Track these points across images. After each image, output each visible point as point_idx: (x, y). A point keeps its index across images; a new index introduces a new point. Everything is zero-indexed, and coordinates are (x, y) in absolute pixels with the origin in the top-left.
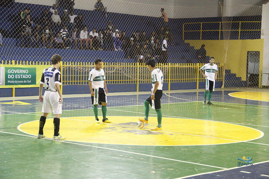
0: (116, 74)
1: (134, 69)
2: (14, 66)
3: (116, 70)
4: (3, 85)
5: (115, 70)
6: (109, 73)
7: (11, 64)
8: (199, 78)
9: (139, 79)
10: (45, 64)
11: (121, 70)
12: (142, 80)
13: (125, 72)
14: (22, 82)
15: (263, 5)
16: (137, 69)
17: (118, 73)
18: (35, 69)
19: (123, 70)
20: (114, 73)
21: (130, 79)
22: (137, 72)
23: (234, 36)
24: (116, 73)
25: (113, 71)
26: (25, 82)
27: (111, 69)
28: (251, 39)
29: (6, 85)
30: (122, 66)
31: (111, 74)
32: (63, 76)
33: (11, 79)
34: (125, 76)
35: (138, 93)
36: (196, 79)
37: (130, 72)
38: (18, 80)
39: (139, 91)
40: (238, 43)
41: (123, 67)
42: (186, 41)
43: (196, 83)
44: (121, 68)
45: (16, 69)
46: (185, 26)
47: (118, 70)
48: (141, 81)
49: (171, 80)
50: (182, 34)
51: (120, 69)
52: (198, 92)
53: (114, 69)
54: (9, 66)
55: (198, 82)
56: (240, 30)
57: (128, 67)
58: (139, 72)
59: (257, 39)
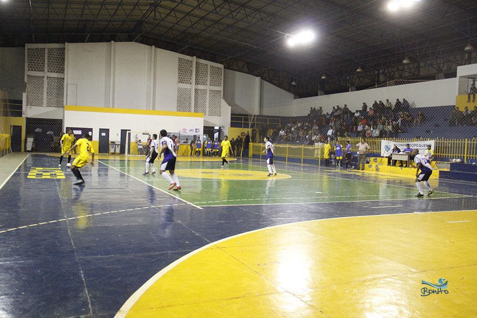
15: (24, 93)
59: (20, 117)
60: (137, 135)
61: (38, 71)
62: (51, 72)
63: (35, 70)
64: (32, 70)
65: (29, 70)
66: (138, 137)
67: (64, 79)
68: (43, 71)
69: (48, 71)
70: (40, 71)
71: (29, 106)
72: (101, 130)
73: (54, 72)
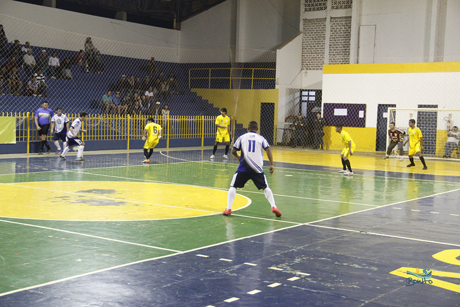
0: (100, 128)
1: (124, 122)
3: (101, 123)
5: (99, 123)
6: (91, 126)
8: (204, 133)
9: (130, 134)
10: (6, 115)
11: (106, 124)
12: (134, 135)
13: (112, 126)
15: (278, 50)
16: (127, 122)
17: (103, 127)
19: (110, 124)
20: (97, 126)
21: (118, 134)
22: (127, 126)
23: (246, 85)
24: (100, 126)
25: (96, 125)
27: (94, 122)
28: (265, 88)
30: (108, 118)
31: (94, 128)
32: (30, 131)
34: (112, 131)
35: (128, 151)
36: (200, 134)
37: (118, 125)
39: (130, 149)
40: (251, 92)
41: (110, 120)
42: (193, 90)
43: (201, 139)
44: (106, 120)
46: (191, 71)
47: (103, 123)
48: (133, 137)
49: (170, 136)
50: (188, 81)
51: (105, 122)
52: (203, 149)
53: (97, 122)
55: (203, 139)
56: (253, 78)
57: (115, 120)
58: (130, 126)
59: (273, 90)
60: (450, 115)
61: (318, 9)
62: (337, 8)
63: (314, 10)
64: (310, 10)
65: (306, 10)
66: (452, 119)
67: (350, 17)
68: (326, 8)
69: (333, 8)
70: (321, 9)
71: (304, 71)
72: (382, 108)
73: (341, 7)
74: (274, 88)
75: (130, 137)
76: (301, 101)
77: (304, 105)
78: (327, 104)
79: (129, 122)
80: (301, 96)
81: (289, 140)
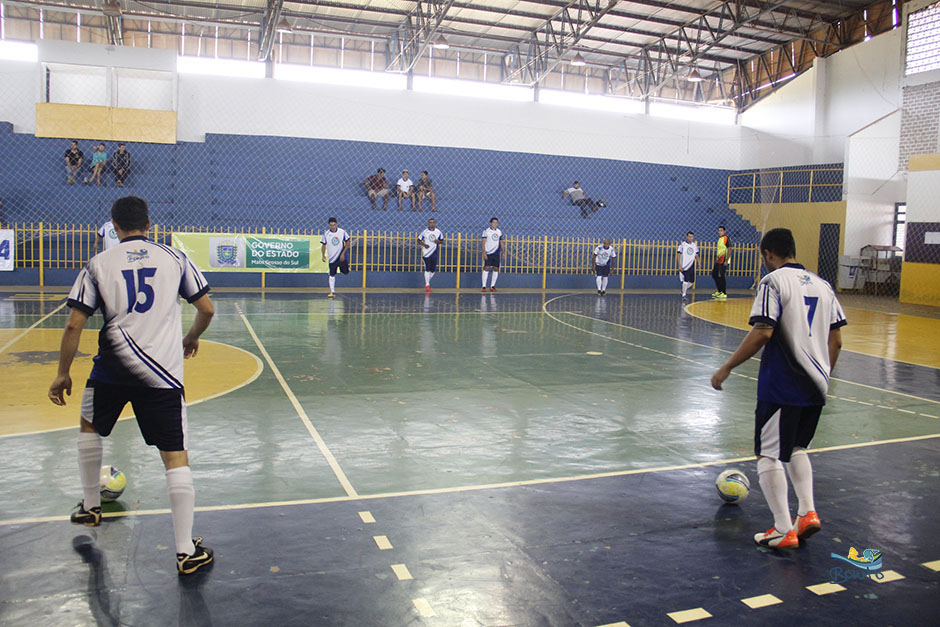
1: (536, 246)
2: (264, 236)
4: (242, 266)
7: (260, 232)
9: (548, 265)
12: (556, 267)
14: (280, 263)
16: (542, 248)
18: (308, 242)
21: (519, 264)
22: (542, 253)
26: (286, 263)
28: (828, 200)
29: (247, 267)
33: (256, 258)
34: (514, 260)
37: (524, 251)
38: (271, 259)
42: (732, 206)
45: (267, 241)
46: (731, 179)
48: (553, 271)
54: (254, 236)
57: (520, 244)
58: (548, 253)
59: (837, 202)
71: (901, 172)
74: (840, 200)
75: (548, 271)
76: (896, 222)
77: (902, 230)
78: (913, 224)
79: (546, 248)
80: (897, 213)
81: (861, 285)
